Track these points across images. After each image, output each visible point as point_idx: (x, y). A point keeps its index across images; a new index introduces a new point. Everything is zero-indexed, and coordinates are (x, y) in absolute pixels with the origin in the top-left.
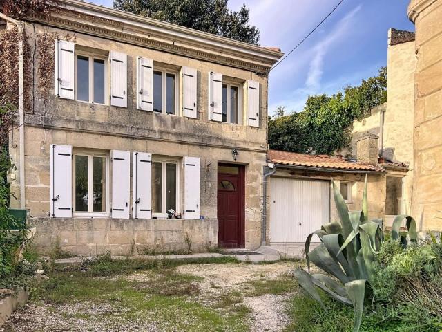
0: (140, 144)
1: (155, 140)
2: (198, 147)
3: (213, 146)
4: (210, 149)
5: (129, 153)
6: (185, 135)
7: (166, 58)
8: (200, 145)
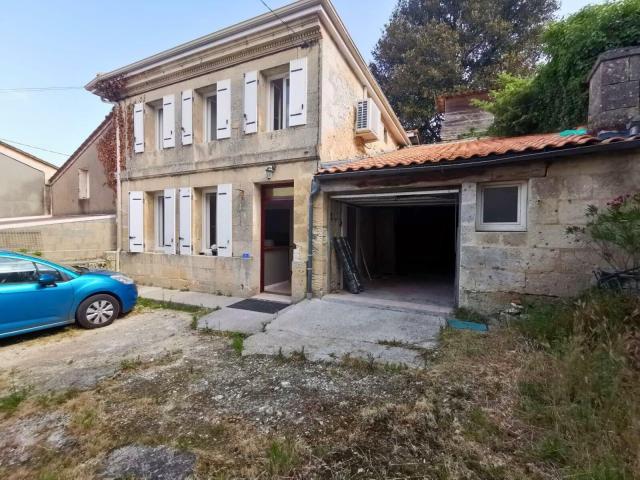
0: (184, 179)
1: (194, 172)
2: (232, 172)
3: (247, 166)
4: (245, 170)
5: (175, 190)
6: (217, 160)
7: (203, 81)
8: (234, 168)
